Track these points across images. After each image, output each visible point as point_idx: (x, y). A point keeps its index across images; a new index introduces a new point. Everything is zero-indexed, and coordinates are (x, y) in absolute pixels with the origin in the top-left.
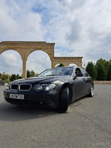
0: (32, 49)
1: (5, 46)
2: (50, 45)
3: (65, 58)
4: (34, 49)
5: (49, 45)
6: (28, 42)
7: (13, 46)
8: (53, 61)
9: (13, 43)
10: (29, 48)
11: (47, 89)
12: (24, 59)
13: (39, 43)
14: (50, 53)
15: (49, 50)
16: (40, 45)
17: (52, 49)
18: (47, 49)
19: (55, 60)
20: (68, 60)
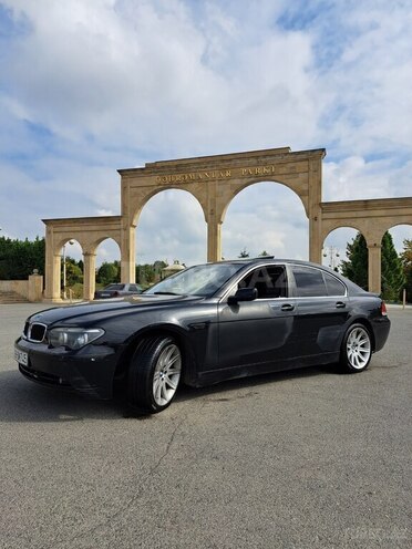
0: (237, 182)
1: (154, 180)
2: (307, 160)
3: (366, 204)
4: (245, 181)
5: (301, 160)
6: (224, 158)
7: (179, 177)
8: (316, 219)
9: (177, 166)
10: (229, 179)
11: (82, 340)
12: (214, 218)
13: (265, 156)
14: (305, 187)
15: (302, 176)
16: (265, 164)
17: (311, 173)
18: (293, 173)
19: (325, 215)
20: (382, 212)
